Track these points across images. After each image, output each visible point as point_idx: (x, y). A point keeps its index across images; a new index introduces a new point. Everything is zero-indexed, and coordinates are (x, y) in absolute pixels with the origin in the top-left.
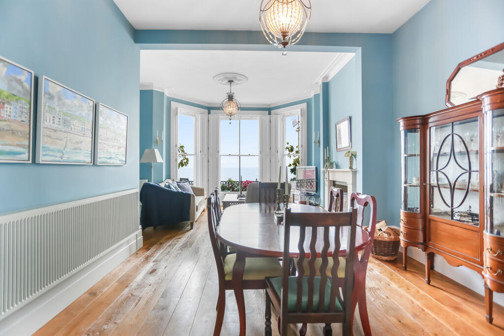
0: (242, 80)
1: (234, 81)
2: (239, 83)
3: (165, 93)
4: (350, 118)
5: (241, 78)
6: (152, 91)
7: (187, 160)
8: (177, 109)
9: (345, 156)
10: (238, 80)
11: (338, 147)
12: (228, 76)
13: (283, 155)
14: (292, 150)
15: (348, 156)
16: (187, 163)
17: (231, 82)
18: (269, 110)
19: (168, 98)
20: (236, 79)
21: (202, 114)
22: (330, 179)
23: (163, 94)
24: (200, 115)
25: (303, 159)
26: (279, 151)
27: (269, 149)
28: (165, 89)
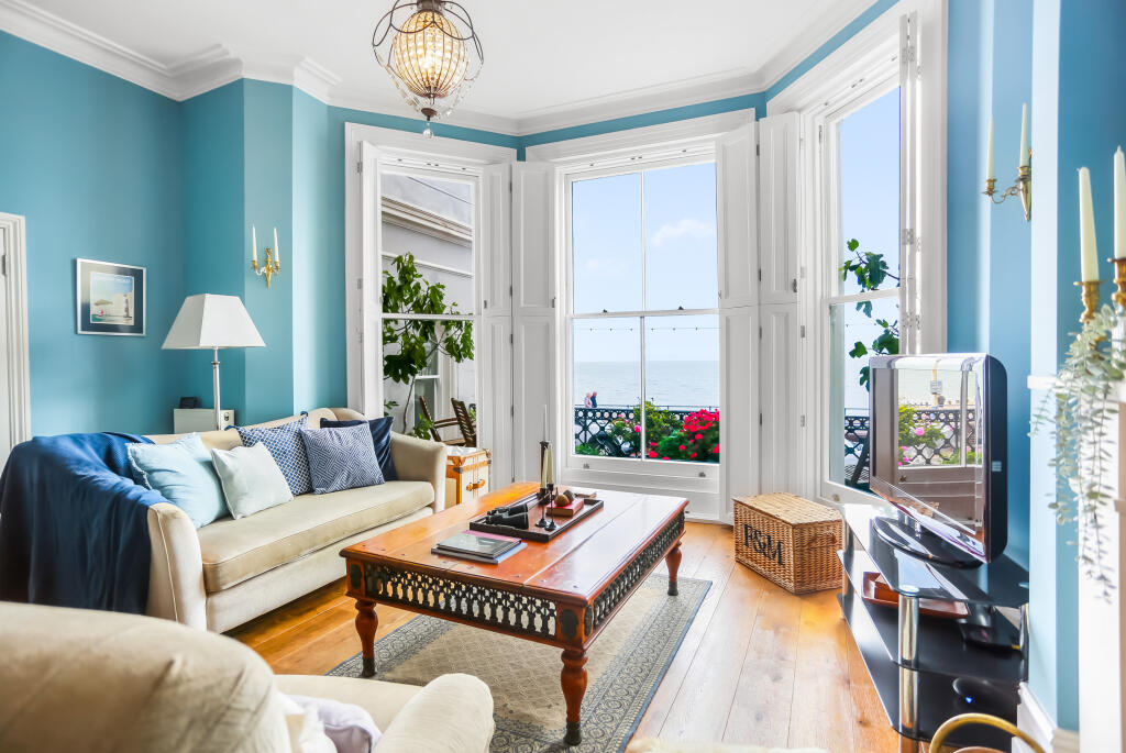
3: (296, 84)
6: (239, 85)
18: (757, 102)
19: (331, 109)
21: (493, 164)
23: (286, 91)
24: (482, 172)
25: (918, 312)
26: (805, 286)
27: (756, 275)
28: (297, 72)
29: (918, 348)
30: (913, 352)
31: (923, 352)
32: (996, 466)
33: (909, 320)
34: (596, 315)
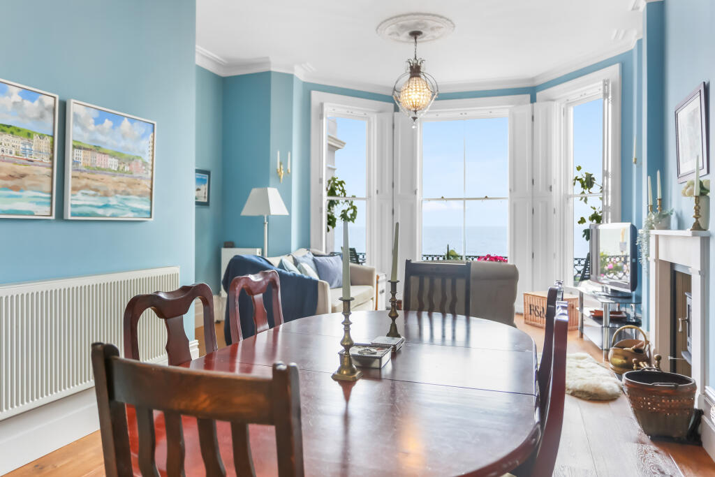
0: (439, 28)
1: (424, 32)
2: (436, 34)
3: (295, 74)
4: (706, 89)
5: (437, 24)
6: (268, 74)
7: (354, 208)
8: (322, 105)
9: (685, 195)
10: (432, 29)
11: (682, 172)
12: (404, 22)
13: (567, 198)
14: (588, 182)
15: (691, 193)
16: (354, 215)
17: (415, 34)
18: (531, 91)
19: (305, 84)
20: (426, 26)
21: (380, 112)
22: (662, 257)
23: (290, 77)
24: (375, 116)
25: (609, 205)
26: (556, 188)
27: (531, 181)
28: (296, 67)
29: (610, 220)
30: (607, 222)
31: (612, 222)
32: (634, 260)
33: (605, 208)
34: (438, 199)
